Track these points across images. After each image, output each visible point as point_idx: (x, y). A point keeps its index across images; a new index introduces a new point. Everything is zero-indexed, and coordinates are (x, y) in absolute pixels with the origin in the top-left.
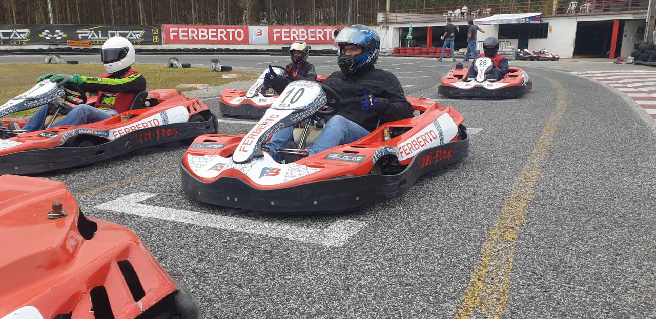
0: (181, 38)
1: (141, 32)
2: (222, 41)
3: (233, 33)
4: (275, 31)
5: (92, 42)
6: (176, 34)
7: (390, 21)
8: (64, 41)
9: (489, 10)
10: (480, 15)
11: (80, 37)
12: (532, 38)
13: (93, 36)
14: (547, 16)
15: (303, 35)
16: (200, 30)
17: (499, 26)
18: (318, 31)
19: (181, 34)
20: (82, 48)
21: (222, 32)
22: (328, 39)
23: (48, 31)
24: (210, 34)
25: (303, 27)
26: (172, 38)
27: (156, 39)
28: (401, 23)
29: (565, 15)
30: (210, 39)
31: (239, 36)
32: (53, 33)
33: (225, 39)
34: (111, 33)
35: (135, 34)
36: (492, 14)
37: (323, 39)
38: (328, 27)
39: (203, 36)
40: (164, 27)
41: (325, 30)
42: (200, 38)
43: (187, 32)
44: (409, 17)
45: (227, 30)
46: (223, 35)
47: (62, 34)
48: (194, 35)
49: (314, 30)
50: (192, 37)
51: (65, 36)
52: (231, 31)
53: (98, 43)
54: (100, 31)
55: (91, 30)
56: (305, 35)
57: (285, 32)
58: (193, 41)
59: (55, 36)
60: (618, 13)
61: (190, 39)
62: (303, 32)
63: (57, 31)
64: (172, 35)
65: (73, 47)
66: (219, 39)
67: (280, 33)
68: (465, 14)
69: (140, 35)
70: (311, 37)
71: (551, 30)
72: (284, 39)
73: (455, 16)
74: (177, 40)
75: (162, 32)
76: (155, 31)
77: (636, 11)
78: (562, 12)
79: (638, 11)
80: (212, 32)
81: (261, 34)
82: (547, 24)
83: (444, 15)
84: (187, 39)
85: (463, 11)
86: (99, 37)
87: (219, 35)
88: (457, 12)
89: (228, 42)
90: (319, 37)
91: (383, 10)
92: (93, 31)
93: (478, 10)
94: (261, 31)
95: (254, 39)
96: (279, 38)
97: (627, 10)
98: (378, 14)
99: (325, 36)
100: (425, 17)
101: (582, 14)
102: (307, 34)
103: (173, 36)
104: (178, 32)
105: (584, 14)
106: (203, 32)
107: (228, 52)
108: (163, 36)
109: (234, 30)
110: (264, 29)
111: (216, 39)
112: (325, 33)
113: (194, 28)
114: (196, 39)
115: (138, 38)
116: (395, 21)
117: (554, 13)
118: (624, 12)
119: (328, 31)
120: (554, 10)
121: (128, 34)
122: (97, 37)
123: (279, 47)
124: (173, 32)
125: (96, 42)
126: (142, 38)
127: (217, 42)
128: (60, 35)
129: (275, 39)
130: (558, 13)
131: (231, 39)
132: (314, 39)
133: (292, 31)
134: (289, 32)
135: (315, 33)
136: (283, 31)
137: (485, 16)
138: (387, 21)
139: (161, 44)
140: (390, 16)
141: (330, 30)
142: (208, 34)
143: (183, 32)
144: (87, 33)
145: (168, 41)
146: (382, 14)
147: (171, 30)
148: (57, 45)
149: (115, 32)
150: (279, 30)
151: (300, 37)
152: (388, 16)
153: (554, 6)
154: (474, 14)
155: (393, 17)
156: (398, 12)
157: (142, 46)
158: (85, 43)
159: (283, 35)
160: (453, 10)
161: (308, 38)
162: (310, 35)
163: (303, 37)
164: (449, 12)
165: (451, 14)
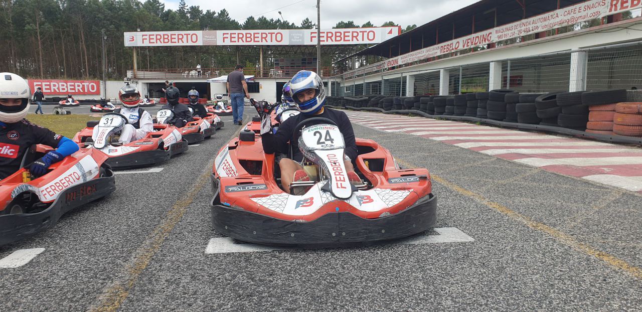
4: (35, 84)
7: (138, 77)
9: (217, 72)
10: (212, 75)
14: (258, 78)
15: (63, 87)
18: (76, 84)
22: (86, 91)
25: (62, 80)
28: (148, 79)
29: (268, 78)
36: (220, 75)
37: (82, 91)
38: (85, 81)
41: (83, 84)
49: (73, 84)
56: (65, 87)
57: (46, 85)
62: (63, 85)
70: (71, 89)
71: (261, 87)
73: (193, 75)
78: (266, 76)
82: (258, 83)
83: (183, 74)
88: (193, 72)
90: (78, 89)
91: (132, 68)
98: (127, 71)
99: (83, 88)
100: (169, 75)
102: (67, 87)
105: (280, 78)
112: (84, 86)
116: (143, 77)
117: (261, 76)
119: (86, 84)
120: (261, 74)
130: (264, 76)
132: (73, 91)
133: (52, 84)
134: (50, 85)
135: (74, 86)
136: (44, 83)
137: (216, 76)
138: (135, 78)
140: (138, 73)
141: (88, 84)
146: (131, 71)
150: (40, 83)
151: (61, 89)
152: (135, 73)
153: (261, 72)
154: (207, 75)
155: (140, 74)
156: (145, 70)
160: (190, 70)
161: (68, 90)
162: (69, 87)
163: (64, 89)
164: (186, 72)
165: (189, 73)
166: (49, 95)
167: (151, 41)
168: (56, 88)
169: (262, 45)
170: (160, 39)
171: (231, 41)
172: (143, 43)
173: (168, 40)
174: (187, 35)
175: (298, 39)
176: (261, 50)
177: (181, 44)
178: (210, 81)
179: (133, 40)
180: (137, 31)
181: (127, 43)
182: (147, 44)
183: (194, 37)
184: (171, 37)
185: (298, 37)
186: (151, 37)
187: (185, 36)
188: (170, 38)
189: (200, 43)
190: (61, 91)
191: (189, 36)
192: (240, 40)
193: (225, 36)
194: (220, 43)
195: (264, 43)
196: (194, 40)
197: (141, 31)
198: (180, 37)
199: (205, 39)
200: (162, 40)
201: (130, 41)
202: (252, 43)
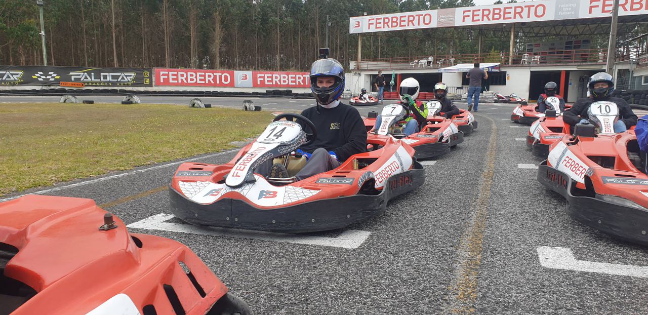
0: (171, 81)
1: (133, 74)
2: (210, 84)
3: (220, 77)
4: (259, 75)
5: (84, 83)
6: (166, 77)
7: (361, 69)
8: (57, 82)
9: (452, 60)
10: (445, 64)
11: (73, 79)
12: (492, 84)
13: (86, 78)
14: (505, 66)
15: (284, 79)
16: (189, 73)
17: (463, 75)
18: (297, 76)
19: (171, 77)
20: (75, 89)
21: (210, 76)
23: (41, 73)
24: (199, 78)
25: (284, 72)
26: (162, 81)
27: (147, 81)
28: (372, 70)
29: (520, 65)
30: (199, 82)
31: (226, 80)
32: (46, 75)
33: (213, 82)
34: (103, 75)
35: (126, 76)
36: (455, 63)
37: (302, 84)
38: (306, 73)
39: (192, 80)
40: (155, 70)
41: (304, 76)
42: (189, 81)
43: (177, 75)
44: (377, 66)
45: (215, 74)
46: (211, 79)
47: (55, 75)
48: (183, 78)
49: (294, 76)
50: (182, 80)
51: (58, 77)
52: (218, 75)
53: (90, 84)
54: (92, 74)
55: (84, 72)
56: (286, 79)
57: (268, 77)
58: (182, 84)
59: (48, 77)
60: (565, 64)
61: (180, 81)
62: (284, 77)
63: (50, 73)
64: (162, 77)
65: (67, 89)
66: (207, 82)
67: (264, 77)
68: (431, 63)
69: (132, 77)
70: (292, 82)
71: (508, 78)
72: (267, 83)
73: (422, 64)
74: (166, 82)
75: (153, 75)
76: (146, 74)
77: (579, 64)
78: (517, 62)
79: (581, 64)
80: (200, 76)
81: (246, 79)
82: (505, 73)
83: (411, 64)
84: (176, 82)
85: (429, 60)
86: (91, 78)
87: (207, 79)
88: (423, 61)
89: (215, 85)
90: (299, 82)
91: (356, 59)
92: (86, 73)
93: (443, 60)
94: (246, 75)
95: (239, 83)
96: (263, 82)
97: (572, 62)
98: (351, 62)
99: (304, 80)
100: (394, 65)
101: (533, 65)
102: (288, 79)
103: (164, 79)
104: (168, 75)
105: (536, 65)
106: (192, 75)
107: (215, 94)
108: (154, 79)
109: (221, 74)
110: (249, 74)
111: (204, 82)
112: (304, 78)
113: (183, 72)
114: (185, 82)
115: (129, 80)
116: (366, 68)
117: (510, 64)
118: (570, 64)
119: (306, 76)
120: (510, 61)
121: (120, 76)
122: (89, 79)
123: (264, 91)
124: (163, 75)
125: (88, 83)
126: (133, 80)
127: (205, 85)
128: (53, 76)
129: (259, 83)
130: (514, 64)
131: (218, 82)
132: (294, 84)
133: (274, 76)
134: (272, 77)
135: (295, 78)
136: (266, 75)
137: (450, 65)
138: (358, 69)
139: (152, 86)
140: (362, 64)
142: (196, 77)
143: (173, 75)
144: (79, 75)
145: (158, 84)
146: (354, 62)
147: (162, 73)
148: (49, 86)
149: (107, 74)
150: (263, 75)
151: (282, 82)
152: (359, 64)
153: (510, 58)
154: (440, 63)
155: (364, 65)
156: (369, 60)
157: (134, 88)
158: (78, 85)
159: (267, 79)
160: (419, 59)
161: (288, 82)
162: (290, 80)
163: (285, 81)
164: (415, 61)
165: (418, 63)
166: (270, 88)
167: (378, 25)
168: (277, 80)
169: (515, 23)
170: (387, 23)
171: (473, 20)
172: (369, 29)
173: (397, 23)
174: (419, 16)
175: (569, 11)
176: (512, 29)
177: (411, 27)
178: (442, 70)
179: (359, 26)
180: (363, 15)
181: (353, 30)
182: (373, 29)
183: (427, 18)
184: (400, 19)
185: (570, 9)
186: (378, 21)
187: (417, 18)
188: (398, 21)
189: (434, 25)
190: (282, 83)
191: (422, 18)
192: (485, 17)
193: (466, 14)
194: (458, 23)
195: (518, 20)
196: (427, 21)
197: (368, 15)
198: (411, 18)
199: (441, 20)
200: (390, 24)
201: (356, 27)
202: (501, 21)
